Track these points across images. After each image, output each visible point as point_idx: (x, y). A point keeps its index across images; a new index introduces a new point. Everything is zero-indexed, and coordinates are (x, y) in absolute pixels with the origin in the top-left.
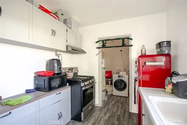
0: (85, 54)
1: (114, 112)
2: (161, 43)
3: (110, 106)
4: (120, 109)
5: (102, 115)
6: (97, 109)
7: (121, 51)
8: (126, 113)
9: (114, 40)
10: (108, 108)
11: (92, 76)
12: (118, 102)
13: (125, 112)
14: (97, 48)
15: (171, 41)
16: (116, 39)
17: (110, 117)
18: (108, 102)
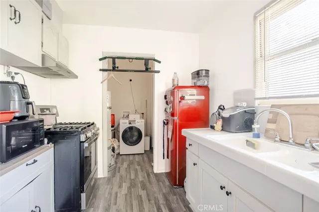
0: (76, 80)
1: (133, 179)
2: (200, 71)
3: (123, 172)
4: (140, 174)
5: (116, 189)
6: (101, 182)
7: (131, 80)
8: (151, 176)
9: (132, 59)
10: (121, 177)
11: (92, 122)
12: (131, 163)
13: (148, 175)
14: (100, 70)
15: (209, 70)
16: (136, 59)
17: (129, 188)
18: (116, 167)
